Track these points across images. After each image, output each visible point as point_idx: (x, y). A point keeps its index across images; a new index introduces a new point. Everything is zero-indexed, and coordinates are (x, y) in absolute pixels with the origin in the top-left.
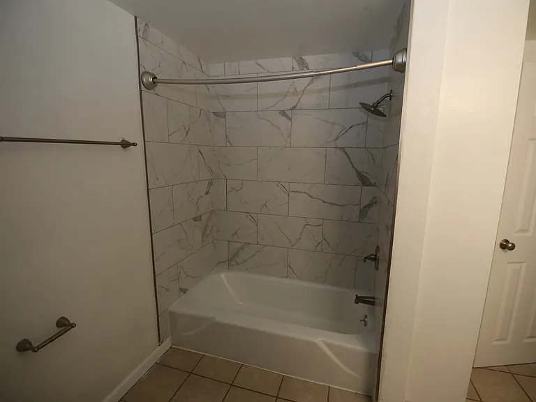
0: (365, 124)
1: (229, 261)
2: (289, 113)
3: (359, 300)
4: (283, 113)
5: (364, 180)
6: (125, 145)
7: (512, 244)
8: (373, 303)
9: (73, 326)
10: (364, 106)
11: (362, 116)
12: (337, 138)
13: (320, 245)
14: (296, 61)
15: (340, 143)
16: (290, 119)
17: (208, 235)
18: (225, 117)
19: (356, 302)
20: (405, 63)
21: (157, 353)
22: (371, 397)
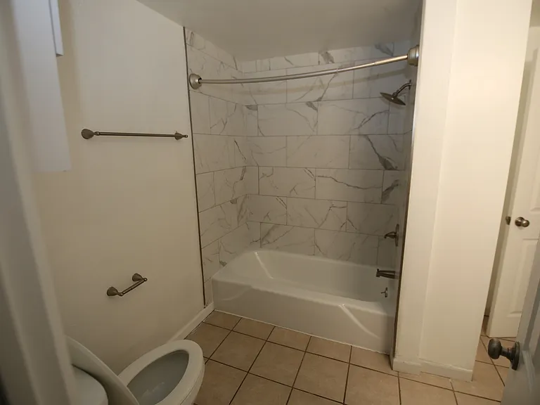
0: (387, 112)
1: (261, 240)
2: (315, 104)
3: (380, 273)
4: (310, 104)
5: (386, 165)
6: (178, 136)
7: (527, 221)
8: (392, 277)
9: (145, 280)
10: (385, 95)
11: (383, 105)
12: (361, 126)
13: (344, 226)
14: (322, 55)
15: (364, 130)
16: (316, 109)
17: (242, 217)
18: (257, 110)
19: (378, 276)
20: (418, 58)
21: (203, 314)
22: (389, 356)
